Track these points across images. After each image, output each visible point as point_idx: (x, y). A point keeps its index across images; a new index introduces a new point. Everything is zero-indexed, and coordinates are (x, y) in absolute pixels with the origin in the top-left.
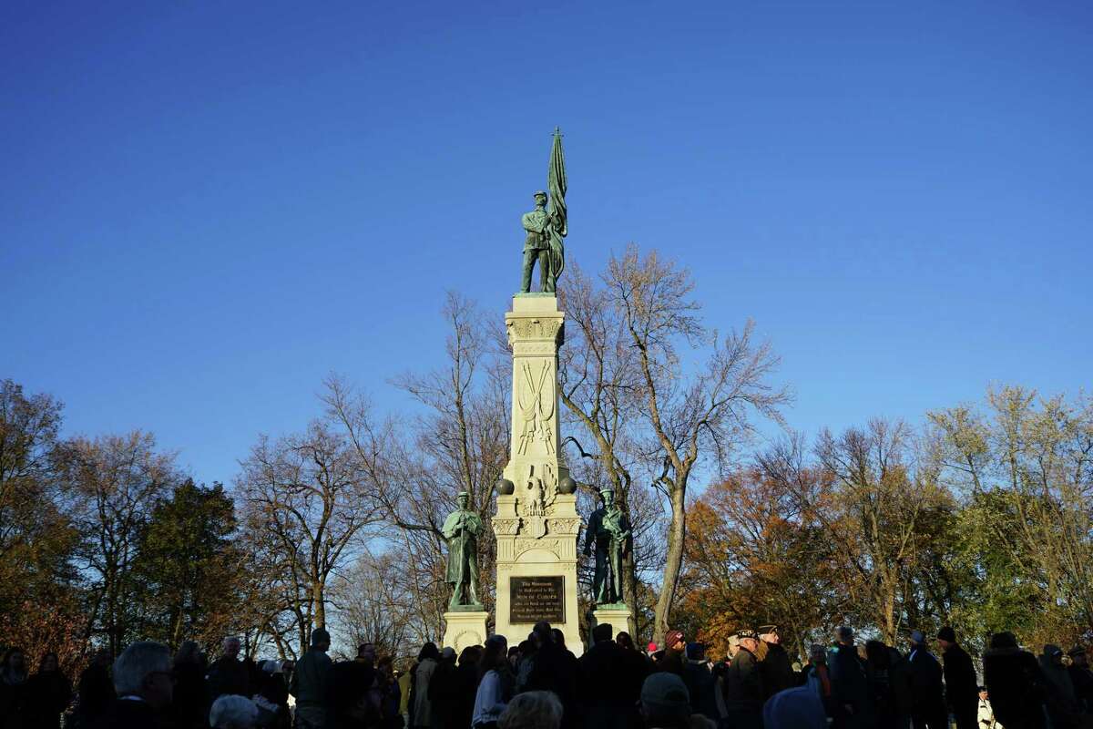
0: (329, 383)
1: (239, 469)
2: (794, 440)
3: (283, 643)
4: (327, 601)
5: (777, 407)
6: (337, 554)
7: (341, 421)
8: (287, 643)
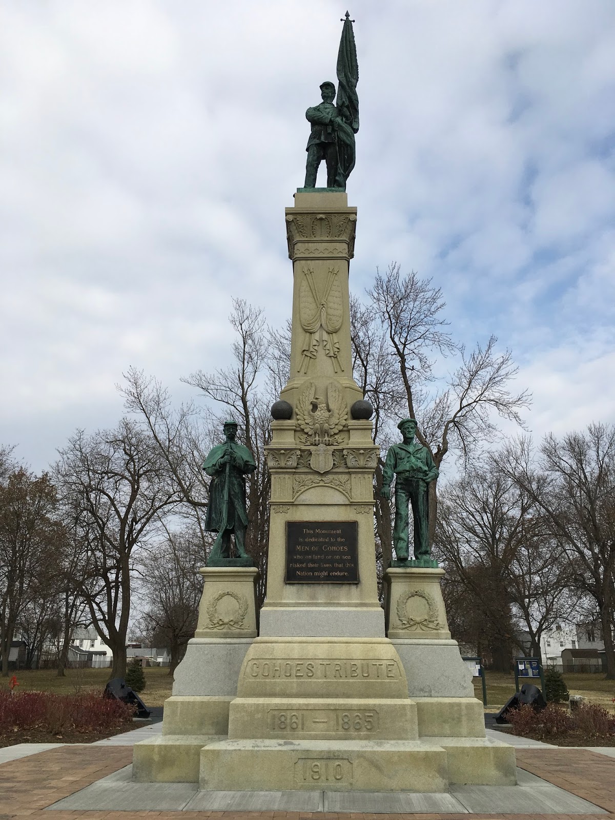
0: (129, 377)
1: (58, 457)
2: (522, 443)
3: (94, 605)
4: (133, 570)
5: (515, 409)
6: (141, 530)
7: (140, 411)
8: (98, 605)
